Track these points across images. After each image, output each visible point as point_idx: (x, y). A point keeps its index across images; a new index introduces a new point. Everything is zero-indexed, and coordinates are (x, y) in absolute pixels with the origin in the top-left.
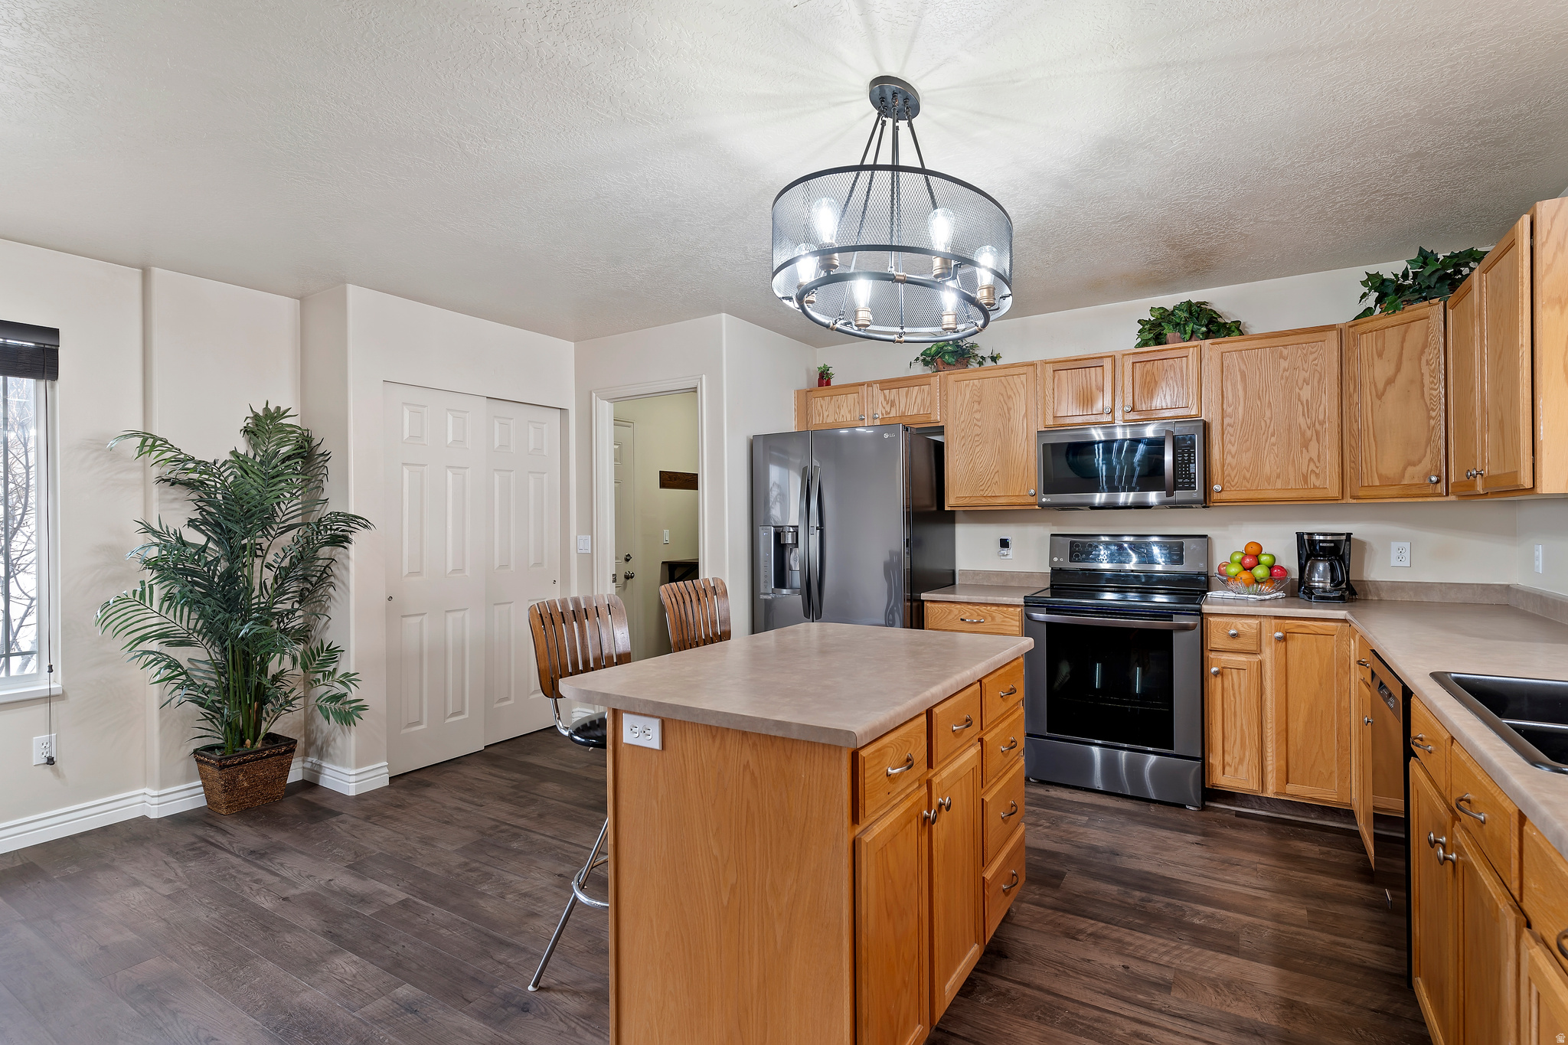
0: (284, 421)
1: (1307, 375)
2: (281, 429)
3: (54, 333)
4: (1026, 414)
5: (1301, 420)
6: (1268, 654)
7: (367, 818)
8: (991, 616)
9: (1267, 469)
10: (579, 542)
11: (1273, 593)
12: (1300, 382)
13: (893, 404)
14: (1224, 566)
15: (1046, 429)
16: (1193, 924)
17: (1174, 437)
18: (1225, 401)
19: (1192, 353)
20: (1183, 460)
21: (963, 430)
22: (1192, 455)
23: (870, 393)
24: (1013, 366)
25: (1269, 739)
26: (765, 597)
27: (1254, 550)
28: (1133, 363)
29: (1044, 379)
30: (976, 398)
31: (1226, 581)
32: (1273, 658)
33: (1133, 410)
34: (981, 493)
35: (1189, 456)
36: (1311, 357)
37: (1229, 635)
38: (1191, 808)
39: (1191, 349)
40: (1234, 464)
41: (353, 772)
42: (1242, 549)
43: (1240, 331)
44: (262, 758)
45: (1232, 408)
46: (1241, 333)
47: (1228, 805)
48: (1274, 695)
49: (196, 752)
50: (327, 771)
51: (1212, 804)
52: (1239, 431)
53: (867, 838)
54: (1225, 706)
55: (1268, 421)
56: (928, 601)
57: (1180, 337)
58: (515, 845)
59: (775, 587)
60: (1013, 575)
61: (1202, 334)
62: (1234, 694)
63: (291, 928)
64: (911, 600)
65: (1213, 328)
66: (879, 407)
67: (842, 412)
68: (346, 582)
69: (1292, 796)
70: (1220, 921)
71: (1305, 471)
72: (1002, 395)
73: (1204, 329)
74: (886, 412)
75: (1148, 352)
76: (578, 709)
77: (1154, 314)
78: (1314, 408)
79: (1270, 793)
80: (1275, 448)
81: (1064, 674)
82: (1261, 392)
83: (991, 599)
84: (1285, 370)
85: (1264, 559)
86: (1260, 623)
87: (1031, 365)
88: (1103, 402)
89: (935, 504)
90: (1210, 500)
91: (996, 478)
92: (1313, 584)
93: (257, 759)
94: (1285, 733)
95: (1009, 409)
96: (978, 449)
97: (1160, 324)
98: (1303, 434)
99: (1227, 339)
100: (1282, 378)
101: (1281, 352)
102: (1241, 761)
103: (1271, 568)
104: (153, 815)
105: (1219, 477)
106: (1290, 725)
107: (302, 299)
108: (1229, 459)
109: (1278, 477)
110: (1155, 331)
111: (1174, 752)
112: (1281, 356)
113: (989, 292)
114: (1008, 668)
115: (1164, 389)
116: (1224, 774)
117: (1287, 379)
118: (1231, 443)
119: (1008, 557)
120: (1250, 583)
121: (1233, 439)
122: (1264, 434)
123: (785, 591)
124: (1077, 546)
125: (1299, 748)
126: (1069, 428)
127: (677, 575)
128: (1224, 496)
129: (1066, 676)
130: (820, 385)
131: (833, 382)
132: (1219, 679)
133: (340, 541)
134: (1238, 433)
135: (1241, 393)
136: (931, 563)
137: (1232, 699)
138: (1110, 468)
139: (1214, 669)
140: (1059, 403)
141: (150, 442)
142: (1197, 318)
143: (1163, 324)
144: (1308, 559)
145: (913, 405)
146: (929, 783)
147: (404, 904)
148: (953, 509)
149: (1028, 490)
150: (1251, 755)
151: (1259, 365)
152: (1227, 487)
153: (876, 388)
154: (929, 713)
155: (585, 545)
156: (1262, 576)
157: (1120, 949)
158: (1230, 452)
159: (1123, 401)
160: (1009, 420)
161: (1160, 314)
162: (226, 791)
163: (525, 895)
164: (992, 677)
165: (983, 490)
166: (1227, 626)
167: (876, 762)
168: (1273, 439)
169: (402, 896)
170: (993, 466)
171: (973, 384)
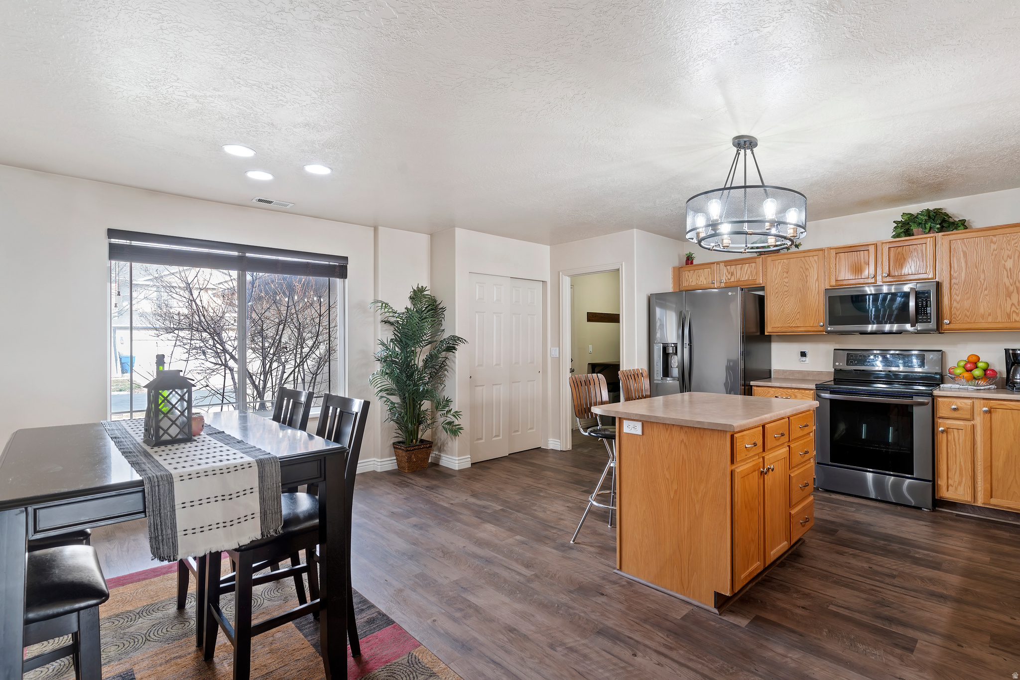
0: (425, 293)
1: (1010, 253)
2: (424, 296)
3: (346, 258)
4: (817, 279)
5: (1006, 280)
6: (978, 421)
7: (469, 479)
8: (794, 395)
9: (982, 310)
10: (552, 351)
11: (987, 385)
12: (1005, 258)
13: (732, 274)
14: (953, 369)
15: (831, 288)
16: (915, 557)
17: (916, 292)
18: (952, 270)
19: (930, 242)
20: (922, 305)
21: (777, 288)
22: (929, 302)
23: (718, 268)
24: (809, 251)
25: (979, 471)
26: (657, 382)
27: (974, 359)
28: (889, 248)
29: (830, 258)
30: (785, 270)
31: (954, 379)
32: (982, 423)
33: (889, 275)
34: (788, 325)
35: (927, 303)
36: (1013, 242)
37: (951, 408)
38: (925, 510)
39: (929, 239)
40: (958, 307)
41: (457, 459)
42: (966, 358)
43: (965, 226)
44: (421, 449)
45: (957, 274)
46: (966, 228)
47: (951, 510)
48: (982, 445)
49: (394, 444)
50: (444, 458)
51: (940, 509)
52: (962, 287)
53: (738, 470)
54: (949, 451)
55: (982, 281)
56: (754, 386)
57: (922, 231)
58: (542, 494)
59: (663, 376)
60: (809, 373)
61: (938, 229)
62: (955, 444)
63: (461, 514)
64: (744, 385)
65: (945, 225)
66: (723, 276)
67: (701, 279)
68: (453, 368)
69: (995, 506)
70: (931, 557)
71: (1008, 311)
72: (802, 268)
73: (938, 226)
74: (728, 279)
75: (899, 241)
76: (551, 439)
77: (904, 218)
78: (1015, 273)
79: (980, 503)
80: (988, 297)
81: (841, 430)
82: (977, 265)
83: (794, 385)
84: (994, 250)
85: (980, 365)
86: (973, 402)
87: (821, 250)
88: (869, 271)
89: (759, 331)
90: (942, 329)
91: (798, 316)
92: (1016, 380)
93: (418, 449)
94: (990, 468)
95: (806, 276)
96: (786, 300)
97: (908, 223)
98: (1007, 289)
99: (955, 231)
100: (992, 255)
101: (992, 239)
102: (960, 484)
103: (985, 370)
104: (379, 470)
105: (948, 315)
106: (994, 463)
107: (431, 235)
108: (955, 304)
109: (990, 315)
110: (905, 228)
111: (914, 476)
112: (992, 242)
113: (794, 231)
114: (804, 414)
115: (910, 262)
116: (948, 490)
117: (996, 255)
118: (956, 294)
119: (805, 362)
120: (970, 379)
121: (957, 292)
122: (979, 289)
123: (668, 379)
124: (852, 356)
125: (999, 477)
126: (846, 287)
127: (596, 370)
128: (951, 326)
129: (843, 431)
130: (687, 264)
131: (695, 262)
132: (945, 435)
133: (451, 349)
134: (961, 289)
135: (963, 264)
136: (757, 365)
137: (954, 446)
138: (877, 310)
139: (941, 429)
140: (840, 272)
141: (384, 305)
142: (933, 220)
143: (910, 223)
144: (1013, 364)
145: (745, 274)
146: (763, 458)
147: (502, 510)
148: (770, 334)
149: (819, 323)
150: (966, 480)
151: (977, 248)
152: (954, 321)
153: (722, 265)
154: (763, 427)
155: (555, 352)
156: (978, 375)
157: (868, 560)
158: (955, 300)
159: (882, 270)
160: (807, 282)
161: (909, 218)
162: (408, 462)
163: (555, 512)
164: (795, 417)
165: (789, 323)
166: (951, 403)
167: (741, 440)
168: (986, 292)
169: (500, 508)
170: (796, 310)
171: (784, 262)
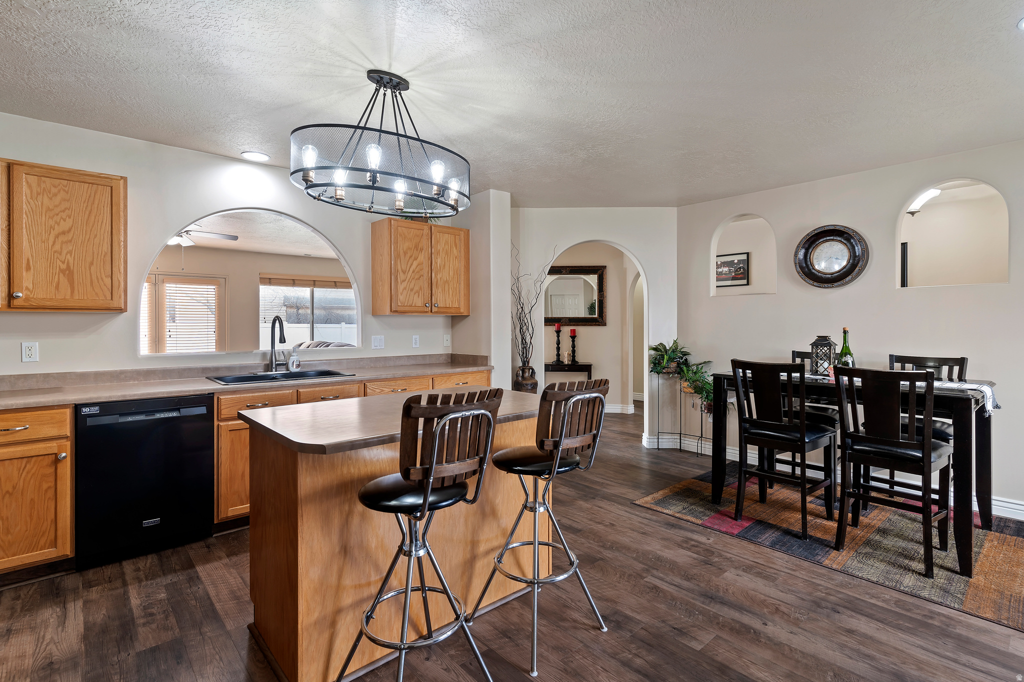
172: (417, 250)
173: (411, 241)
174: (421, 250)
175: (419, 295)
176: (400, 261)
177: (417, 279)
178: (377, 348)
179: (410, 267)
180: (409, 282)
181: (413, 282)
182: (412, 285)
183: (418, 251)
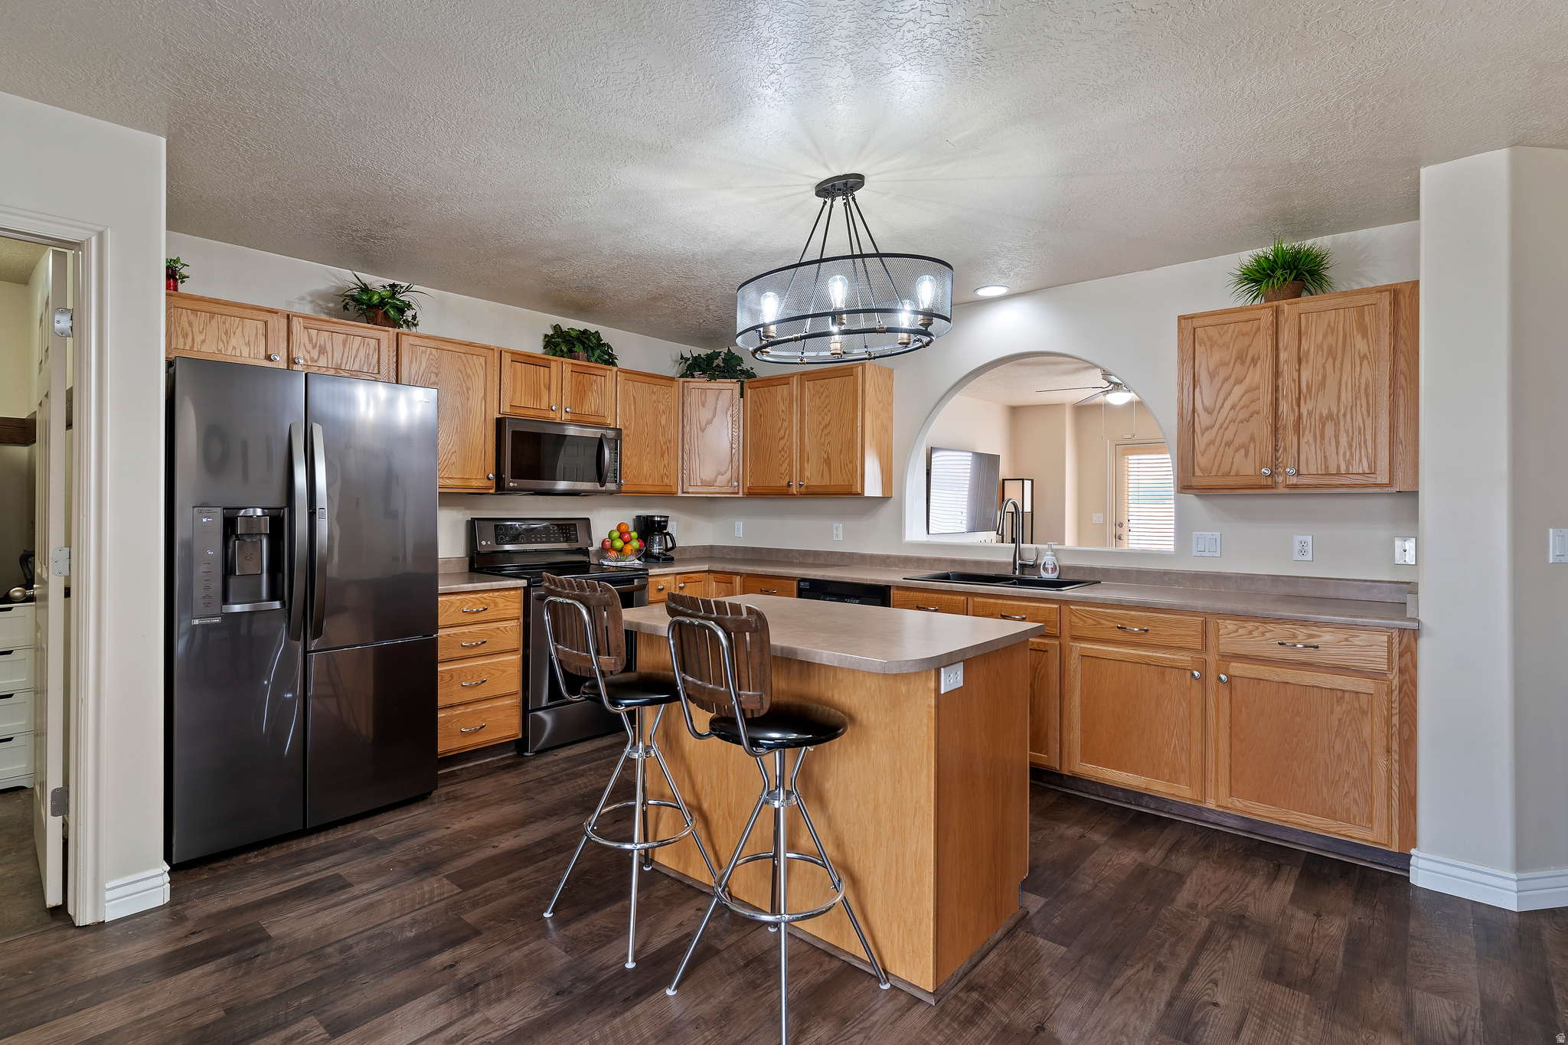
1: (664, 408)
4: (484, 400)
5: (660, 437)
8: (494, 602)
9: (645, 470)
12: (661, 412)
13: (322, 350)
19: (608, 374)
20: (611, 459)
22: (616, 455)
23: (285, 326)
26: (208, 622)
28: (571, 372)
30: (433, 369)
33: (571, 411)
37: (658, 590)
39: (608, 371)
40: (629, 464)
55: (646, 436)
57: (587, 357)
59: (222, 602)
61: (600, 359)
65: (604, 356)
66: (301, 349)
67: (233, 342)
71: (661, 473)
72: (461, 372)
73: (600, 355)
74: (311, 358)
75: (581, 365)
77: (553, 330)
78: (667, 431)
80: (649, 456)
87: (491, 349)
88: (549, 400)
91: (453, 459)
95: (468, 389)
97: (558, 340)
98: (661, 448)
109: (650, 476)
115: (591, 397)
122: (644, 445)
128: (624, 488)
135: (633, 413)
140: (515, 392)
144: (644, 533)
145: (354, 359)
149: (484, 473)
151: (642, 394)
152: (626, 481)
153: (297, 323)
159: (565, 402)
160: (468, 399)
161: (557, 332)
166: (657, 583)
168: (648, 449)
170: (450, 446)
171: (431, 353)
172: (1243, 363)
173: (1228, 348)
174: (1254, 361)
175: (1246, 456)
176: (1201, 392)
177: (1241, 422)
178: (1204, 554)
179: (1225, 399)
180: (1222, 430)
181: (1232, 428)
182: (1229, 435)
183: (1247, 365)
